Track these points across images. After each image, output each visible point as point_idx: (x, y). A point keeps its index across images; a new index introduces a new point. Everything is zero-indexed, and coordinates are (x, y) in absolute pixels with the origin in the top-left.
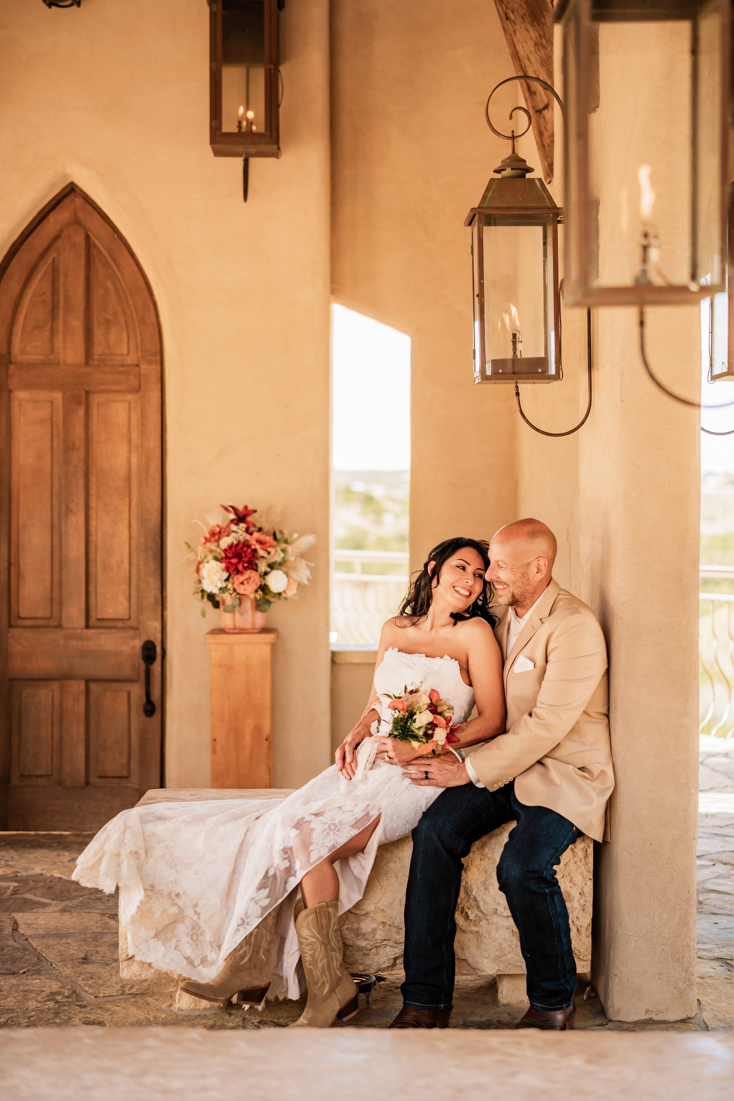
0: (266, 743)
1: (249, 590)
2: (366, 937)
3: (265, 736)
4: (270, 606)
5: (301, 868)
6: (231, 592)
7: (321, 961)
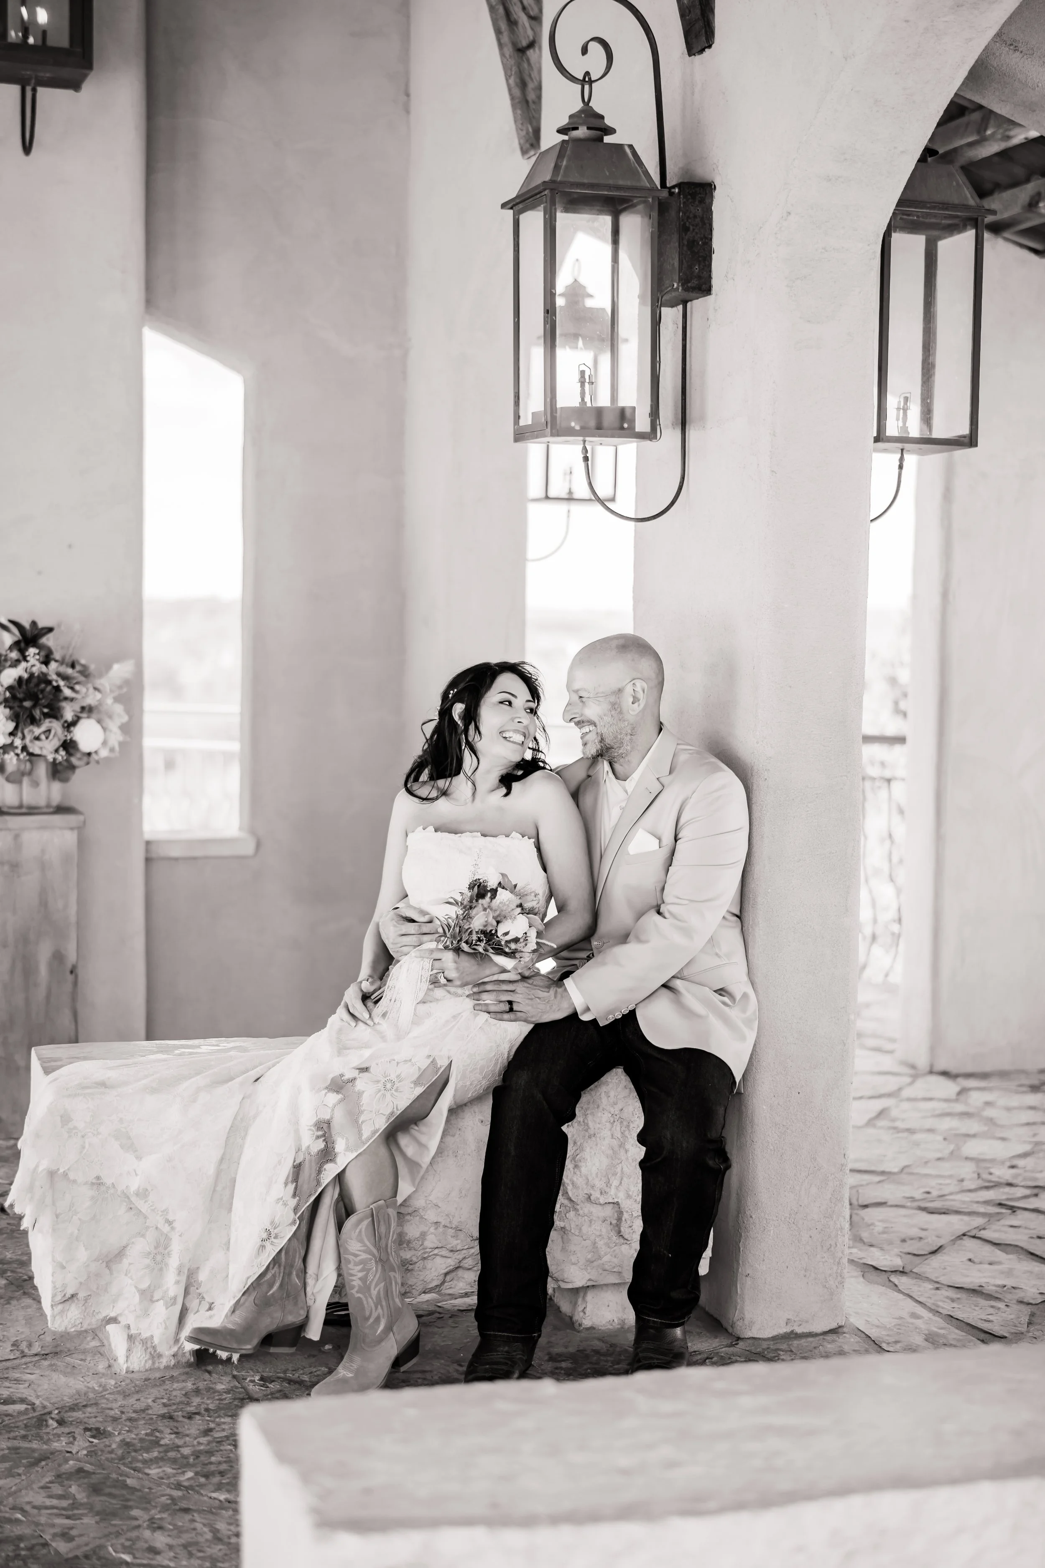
0: (70, 978)
1: (47, 748)
2: (411, 1246)
3: (69, 967)
4: (74, 772)
5: (348, 1149)
6: (19, 751)
7: (376, 1286)
